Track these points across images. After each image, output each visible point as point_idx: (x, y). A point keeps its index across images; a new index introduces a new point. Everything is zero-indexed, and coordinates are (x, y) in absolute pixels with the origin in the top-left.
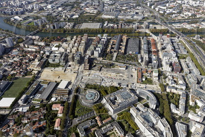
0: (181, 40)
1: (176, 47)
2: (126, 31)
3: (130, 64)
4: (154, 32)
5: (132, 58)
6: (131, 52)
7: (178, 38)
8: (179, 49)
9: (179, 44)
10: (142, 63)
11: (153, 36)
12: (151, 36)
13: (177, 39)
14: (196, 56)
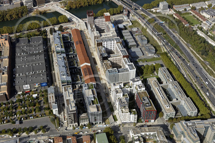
0: (136, 18)
1: (131, 42)
2: (8, 17)
3: (32, 129)
4: (74, 7)
5: (34, 102)
6: (27, 87)
7: (128, 16)
8: (138, 45)
9: (135, 29)
10: (61, 116)
11: (75, 19)
12: (69, 21)
13: (126, 18)
14: (175, 59)
